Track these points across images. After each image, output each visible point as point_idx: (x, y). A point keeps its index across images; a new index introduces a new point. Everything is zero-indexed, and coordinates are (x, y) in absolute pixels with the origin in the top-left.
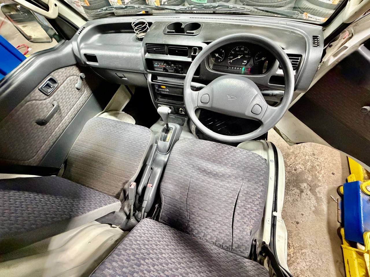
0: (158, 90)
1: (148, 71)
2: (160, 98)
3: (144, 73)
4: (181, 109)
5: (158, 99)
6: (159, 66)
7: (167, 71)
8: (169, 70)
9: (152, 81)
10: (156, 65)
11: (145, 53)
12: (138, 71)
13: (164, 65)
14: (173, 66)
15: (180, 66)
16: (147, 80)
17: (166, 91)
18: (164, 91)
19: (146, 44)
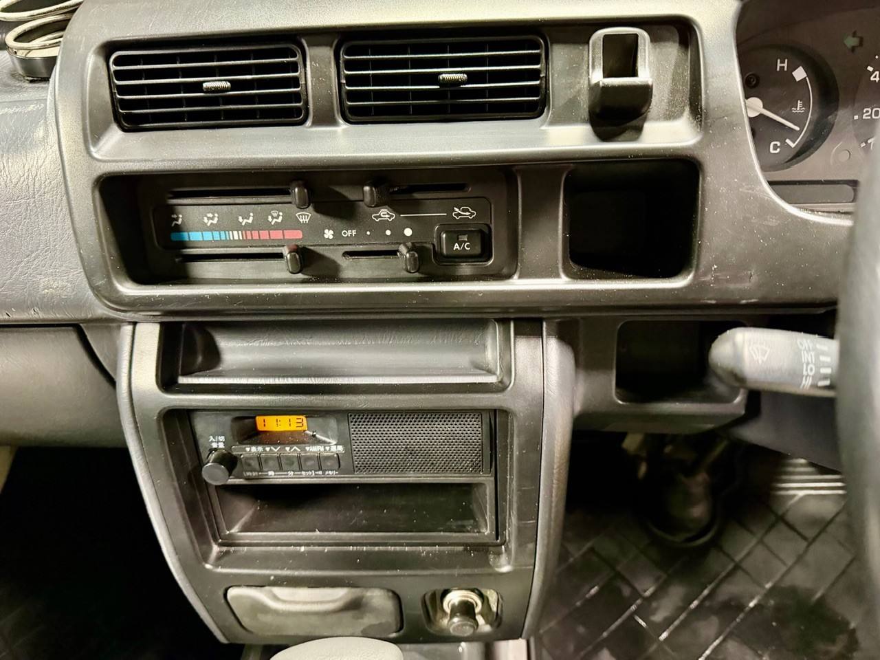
0: (229, 461)
1: (129, 289)
2: (246, 528)
3: (77, 328)
4: (455, 597)
5: (229, 542)
6: (236, 235)
7: (331, 274)
8: (344, 263)
9: (167, 381)
10: (208, 236)
11: (93, 133)
12: (21, 305)
13: (297, 226)
14: (384, 225)
15: (462, 213)
16: (112, 382)
17: (320, 462)
18: (300, 463)
19: (108, 49)
